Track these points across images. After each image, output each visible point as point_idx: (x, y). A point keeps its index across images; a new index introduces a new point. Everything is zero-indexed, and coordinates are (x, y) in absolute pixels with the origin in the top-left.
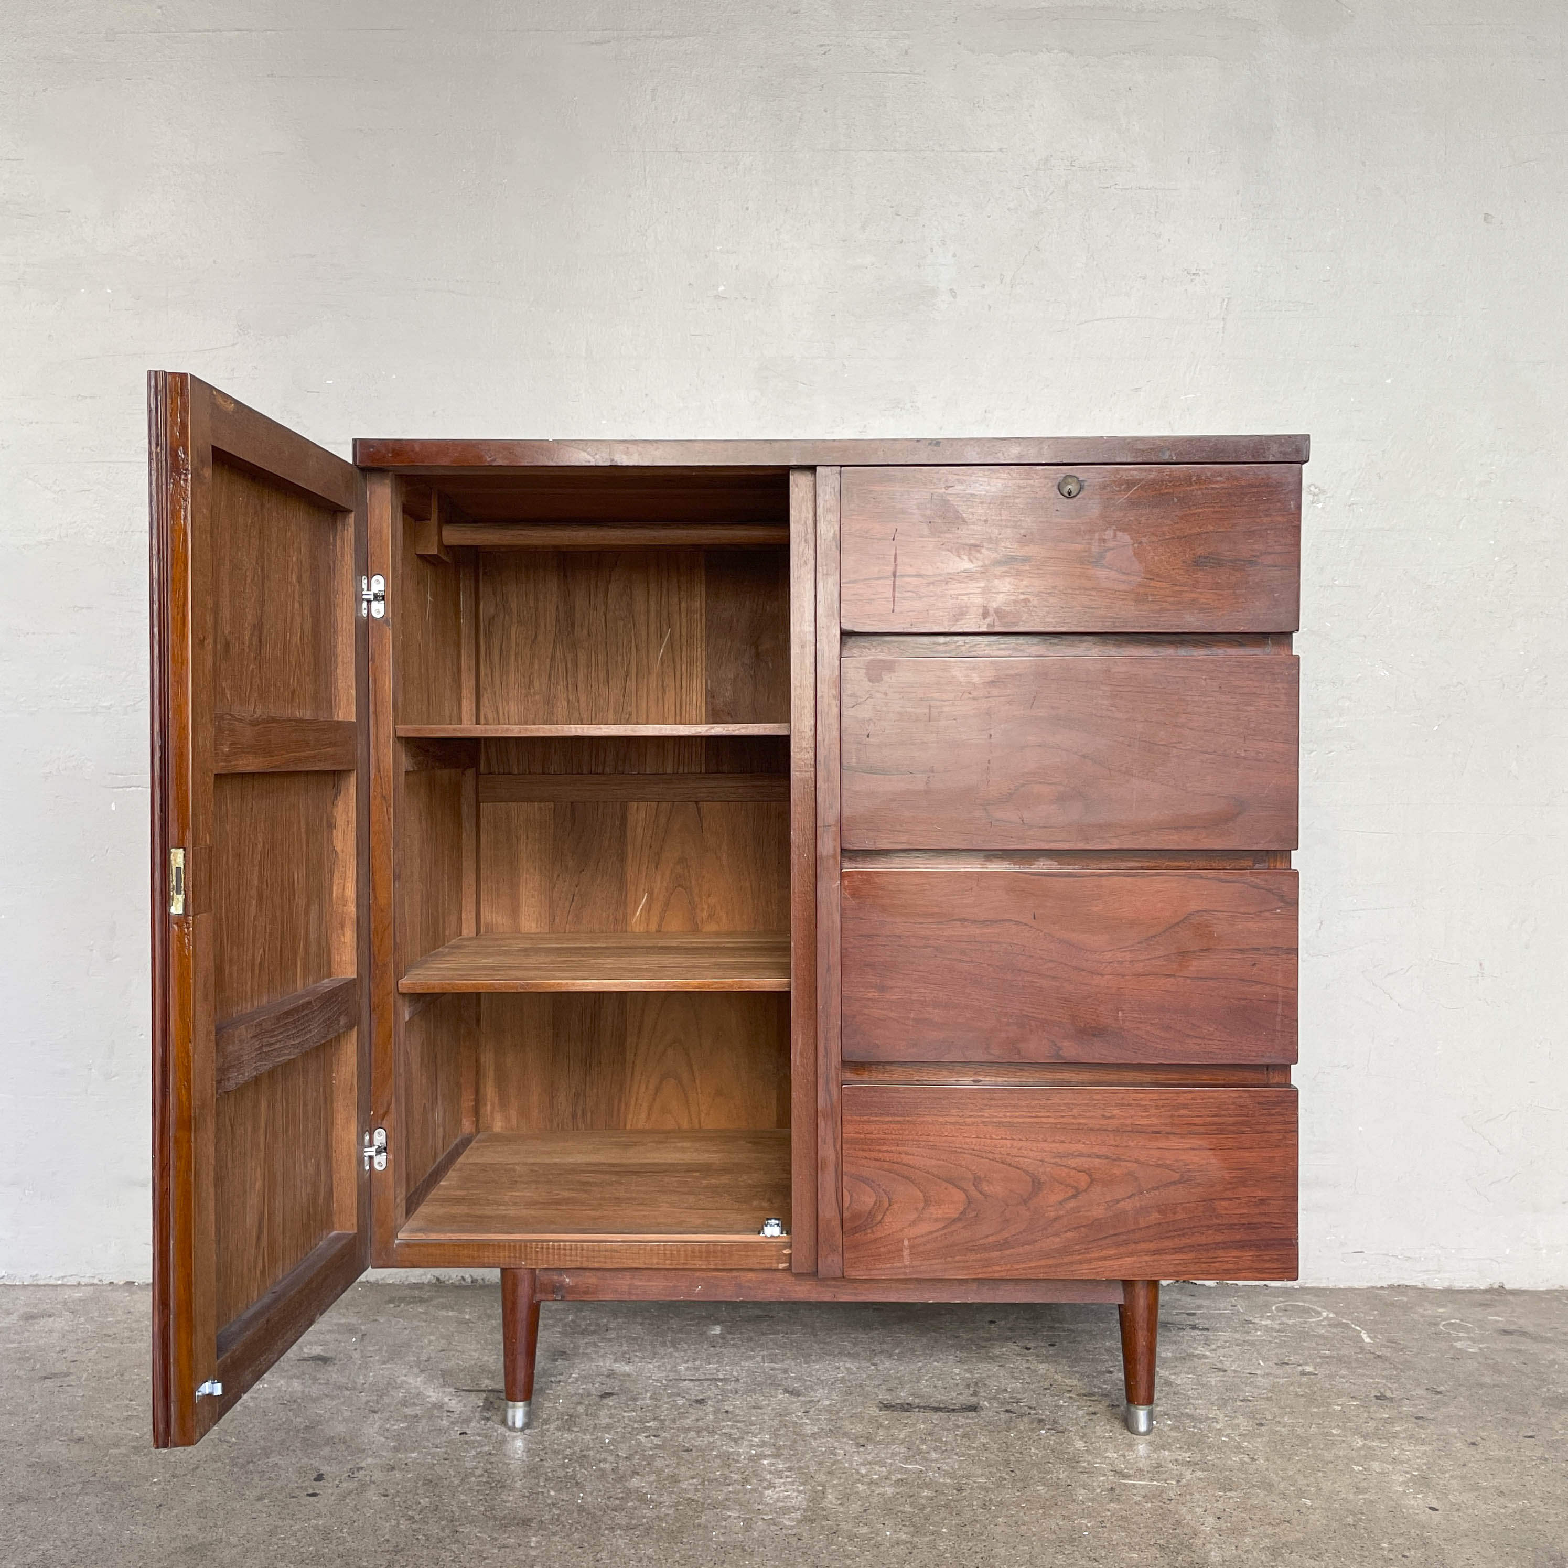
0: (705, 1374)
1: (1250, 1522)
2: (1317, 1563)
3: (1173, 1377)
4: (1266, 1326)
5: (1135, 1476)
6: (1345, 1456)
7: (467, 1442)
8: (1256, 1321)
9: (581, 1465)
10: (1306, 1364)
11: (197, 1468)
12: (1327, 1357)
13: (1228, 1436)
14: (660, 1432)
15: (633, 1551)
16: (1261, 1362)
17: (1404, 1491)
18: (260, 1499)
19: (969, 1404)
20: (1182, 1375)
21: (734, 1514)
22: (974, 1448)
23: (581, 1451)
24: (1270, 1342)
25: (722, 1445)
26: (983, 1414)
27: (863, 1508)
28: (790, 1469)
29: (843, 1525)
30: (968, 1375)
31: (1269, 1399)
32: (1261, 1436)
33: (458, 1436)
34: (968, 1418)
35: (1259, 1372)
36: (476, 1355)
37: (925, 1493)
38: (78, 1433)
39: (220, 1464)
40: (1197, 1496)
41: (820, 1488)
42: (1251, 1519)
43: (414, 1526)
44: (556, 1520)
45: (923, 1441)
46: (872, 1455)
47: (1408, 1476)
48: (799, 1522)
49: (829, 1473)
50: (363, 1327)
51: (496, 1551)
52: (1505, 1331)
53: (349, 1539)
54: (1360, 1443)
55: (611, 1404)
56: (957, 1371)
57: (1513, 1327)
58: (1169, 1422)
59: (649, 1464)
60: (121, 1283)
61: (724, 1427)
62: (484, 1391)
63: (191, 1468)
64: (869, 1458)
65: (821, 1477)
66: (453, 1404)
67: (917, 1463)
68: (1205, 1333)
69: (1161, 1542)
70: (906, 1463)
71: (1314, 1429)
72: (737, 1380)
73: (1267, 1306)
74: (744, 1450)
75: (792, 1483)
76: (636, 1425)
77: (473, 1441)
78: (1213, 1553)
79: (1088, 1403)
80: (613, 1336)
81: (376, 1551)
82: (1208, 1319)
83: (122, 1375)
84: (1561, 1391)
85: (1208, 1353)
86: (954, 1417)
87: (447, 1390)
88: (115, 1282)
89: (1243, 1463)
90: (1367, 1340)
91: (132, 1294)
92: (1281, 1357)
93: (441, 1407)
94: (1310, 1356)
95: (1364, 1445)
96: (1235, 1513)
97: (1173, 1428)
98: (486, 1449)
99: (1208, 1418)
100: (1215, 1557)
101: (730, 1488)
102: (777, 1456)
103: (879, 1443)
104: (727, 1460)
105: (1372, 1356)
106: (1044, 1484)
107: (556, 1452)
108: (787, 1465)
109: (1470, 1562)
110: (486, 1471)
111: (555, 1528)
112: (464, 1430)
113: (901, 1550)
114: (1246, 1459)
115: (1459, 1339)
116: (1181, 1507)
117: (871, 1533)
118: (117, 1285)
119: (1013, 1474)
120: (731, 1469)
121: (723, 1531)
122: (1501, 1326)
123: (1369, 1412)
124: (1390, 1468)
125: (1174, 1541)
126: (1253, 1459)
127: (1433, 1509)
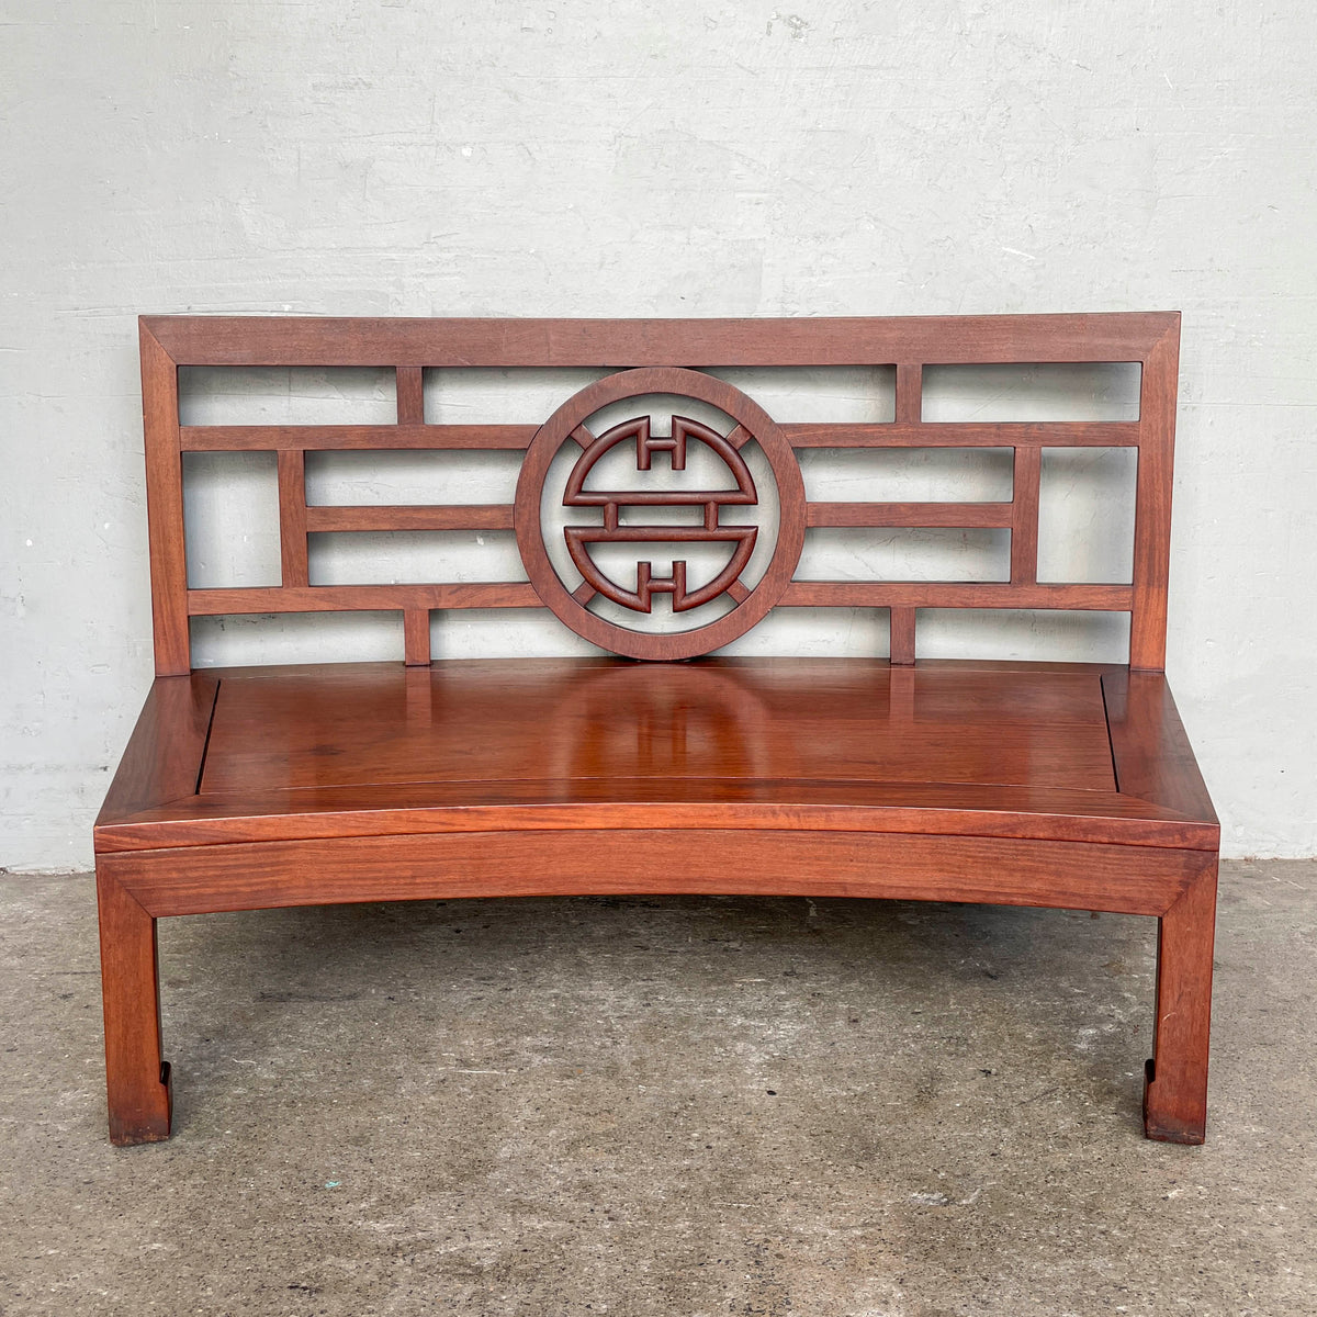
3: (589, 957)
34: (343, 1007)
40: (531, 1085)
46: (212, 1050)
47: (767, 1057)
64: (205, 1053)
89: (603, 1046)
97: (552, 1012)
99: (598, 1000)
100: (505, 1152)
101: (26, 1091)
106: (373, 1078)
109: (775, 1152)
124: (754, 1048)
126: (615, 1043)
127: (771, 1093)
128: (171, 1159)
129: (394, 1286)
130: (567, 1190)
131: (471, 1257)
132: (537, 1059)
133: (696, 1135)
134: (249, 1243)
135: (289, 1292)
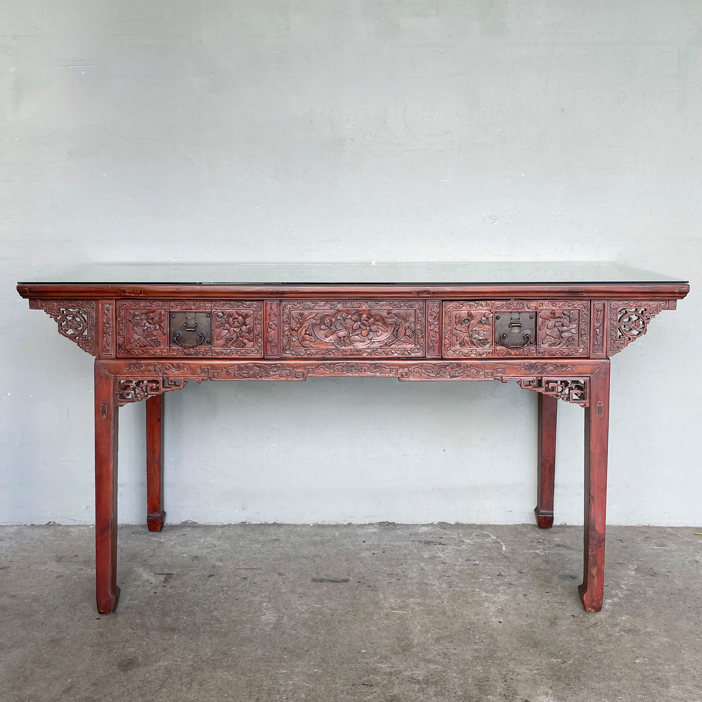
0: (249, 566)
1: (432, 627)
2: (450, 644)
4: (468, 543)
5: (397, 609)
6: (476, 601)
7: (156, 596)
8: (465, 540)
9: (197, 606)
10: (477, 560)
11: (56, 608)
12: (486, 557)
13: (437, 592)
14: (228, 592)
15: (210, 641)
16: (460, 560)
18: (79, 621)
19: (345, 579)
20: (429, 566)
21: (249, 626)
22: (342, 598)
23: (198, 600)
24: (467, 550)
25: (250, 597)
26: (349, 583)
27: (295, 623)
28: (273, 607)
29: (287, 631)
30: (348, 566)
31: (457, 576)
32: (449, 592)
33: (153, 594)
35: (458, 564)
36: (164, 558)
37: (320, 617)
38: (13, 593)
39: (64, 606)
41: (282, 615)
42: (433, 627)
43: (133, 631)
44: (184, 628)
45: (324, 595)
48: (272, 629)
49: (287, 609)
50: (122, 546)
51: (161, 641)
52: (558, 545)
53: (110, 637)
54: (484, 594)
55: (212, 579)
56: (344, 564)
57: (562, 543)
59: (222, 605)
60: (29, 525)
61: (252, 589)
62: (165, 574)
63: (54, 608)
65: (283, 611)
66: (153, 580)
67: (320, 604)
68: (444, 546)
69: (398, 636)
70: (316, 605)
71: (469, 589)
72: (261, 569)
73: (471, 534)
74: (258, 599)
75: (272, 613)
76: (220, 589)
77: (159, 596)
79: (390, 578)
80: (217, 549)
81: (119, 642)
82: (447, 540)
83: (29, 567)
84: (567, 572)
85: (442, 556)
86: (338, 584)
87: (151, 574)
88: (27, 524)
90: (504, 549)
91: (33, 530)
92: (469, 557)
93: (148, 581)
94: (480, 557)
95: (485, 596)
96: (428, 624)
98: (163, 599)
102: (269, 602)
103: (308, 596)
104: (251, 603)
105: (503, 557)
107: (188, 600)
108: (272, 606)
110: (162, 609)
111: (183, 632)
112: (156, 591)
113: (305, 639)
114: (440, 602)
115: (538, 549)
116: (410, 622)
117: (296, 633)
118: (28, 526)
119: (353, 609)
120: (251, 607)
121: (243, 633)
122: (558, 543)
123: (493, 581)
125: (403, 636)
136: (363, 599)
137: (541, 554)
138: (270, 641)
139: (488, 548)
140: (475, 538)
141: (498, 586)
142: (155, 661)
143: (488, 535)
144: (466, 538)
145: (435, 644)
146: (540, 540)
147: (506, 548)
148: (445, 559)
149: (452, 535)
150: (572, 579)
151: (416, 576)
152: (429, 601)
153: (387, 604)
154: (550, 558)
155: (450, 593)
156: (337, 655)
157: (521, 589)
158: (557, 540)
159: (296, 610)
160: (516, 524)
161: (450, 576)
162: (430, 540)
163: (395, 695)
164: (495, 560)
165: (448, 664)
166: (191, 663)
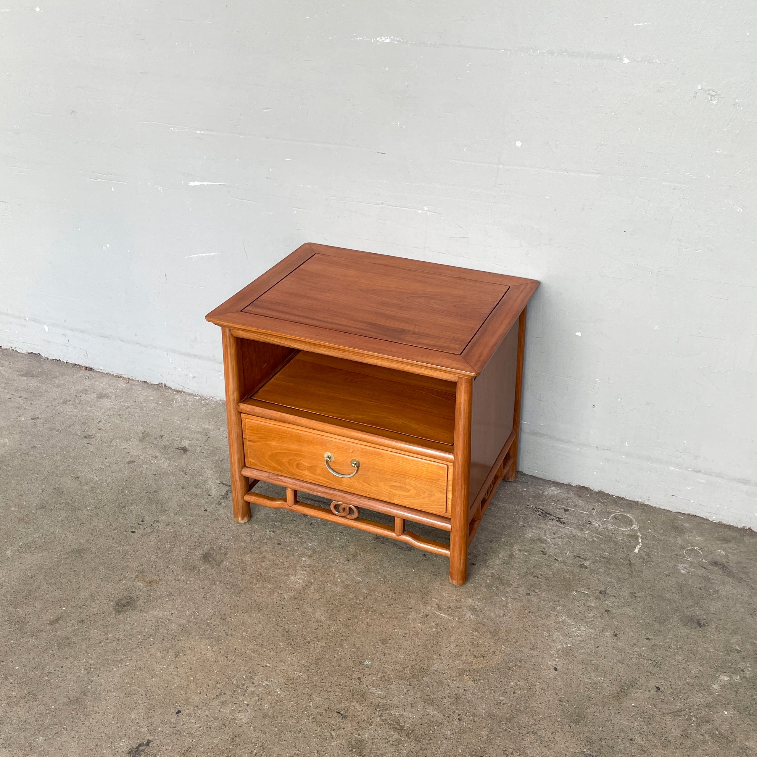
2: (473, 684)
4: (596, 527)
5: (444, 610)
6: (547, 625)
7: (203, 516)
8: (594, 523)
10: (589, 560)
11: (105, 505)
12: (604, 558)
13: (507, 597)
14: (276, 530)
16: (568, 553)
17: (553, 655)
18: (115, 529)
20: (523, 552)
21: (270, 586)
22: (391, 574)
24: (586, 539)
25: (294, 545)
26: (414, 553)
27: (320, 597)
28: (310, 566)
29: (305, 606)
31: (547, 579)
33: (203, 512)
34: (406, 554)
35: (561, 559)
37: (351, 596)
38: (79, 474)
40: (460, 630)
41: (313, 581)
42: (469, 651)
43: (156, 560)
44: (205, 570)
45: (376, 563)
46: (348, 567)
47: (564, 646)
48: (290, 598)
51: (174, 582)
53: (130, 560)
57: (724, 561)
58: (489, 582)
59: (260, 548)
60: (142, 381)
61: (304, 533)
62: (229, 486)
63: (103, 504)
64: (346, 568)
65: (318, 575)
66: (214, 491)
67: (362, 577)
68: (561, 525)
69: (420, 652)
70: (358, 575)
71: (550, 604)
73: (610, 513)
74: (301, 549)
75: (304, 575)
76: (271, 523)
77: (206, 516)
78: (435, 665)
81: (134, 570)
82: (571, 516)
85: (549, 540)
86: (399, 552)
87: (217, 481)
88: (140, 380)
89: (498, 616)
90: (636, 551)
91: (142, 389)
92: (582, 552)
93: (208, 492)
94: (596, 555)
95: (563, 621)
96: (466, 645)
97: (486, 586)
98: (208, 522)
99: (509, 583)
101: (279, 571)
102: (310, 557)
103: (356, 560)
104: (290, 553)
105: (626, 563)
106: (402, 605)
108: (310, 564)
109: (540, 705)
111: (201, 575)
112: (207, 508)
113: (316, 625)
114: (501, 615)
115: (685, 562)
116: (447, 635)
117: (312, 613)
120: (288, 560)
121: (259, 594)
122: (718, 558)
123: (587, 600)
124: (561, 638)
125: (426, 653)
126: (504, 615)
127: (556, 669)
128: (317, 628)
129: (371, 725)
130: (449, 697)
131: (402, 720)
132: (469, 615)
133: (512, 684)
134: (330, 684)
135: (336, 714)
136: (414, 583)
137: (682, 572)
138: (278, 616)
139: (616, 543)
140: (610, 523)
141: (590, 609)
142: (154, 608)
143: (631, 521)
144: (599, 519)
145: (454, 679)
146: (695, 548)
147: (640, 549)
148: (549, 548)
149: (583, 510)
150: (697, 626)
151: (497, 565)
152: (488, 608)
153: (437, 599)
154: (690, 583)
155: (522, 604)
156: (335, 659)
157: (617, 623)
158: (719, 554)
159: (332, 578)
160: (680, 511)
161: (540, 576)
162: (550, 509)
163: (362, 741)
164: (612, 567)
165: (452, 714)
166: (183, 622)
